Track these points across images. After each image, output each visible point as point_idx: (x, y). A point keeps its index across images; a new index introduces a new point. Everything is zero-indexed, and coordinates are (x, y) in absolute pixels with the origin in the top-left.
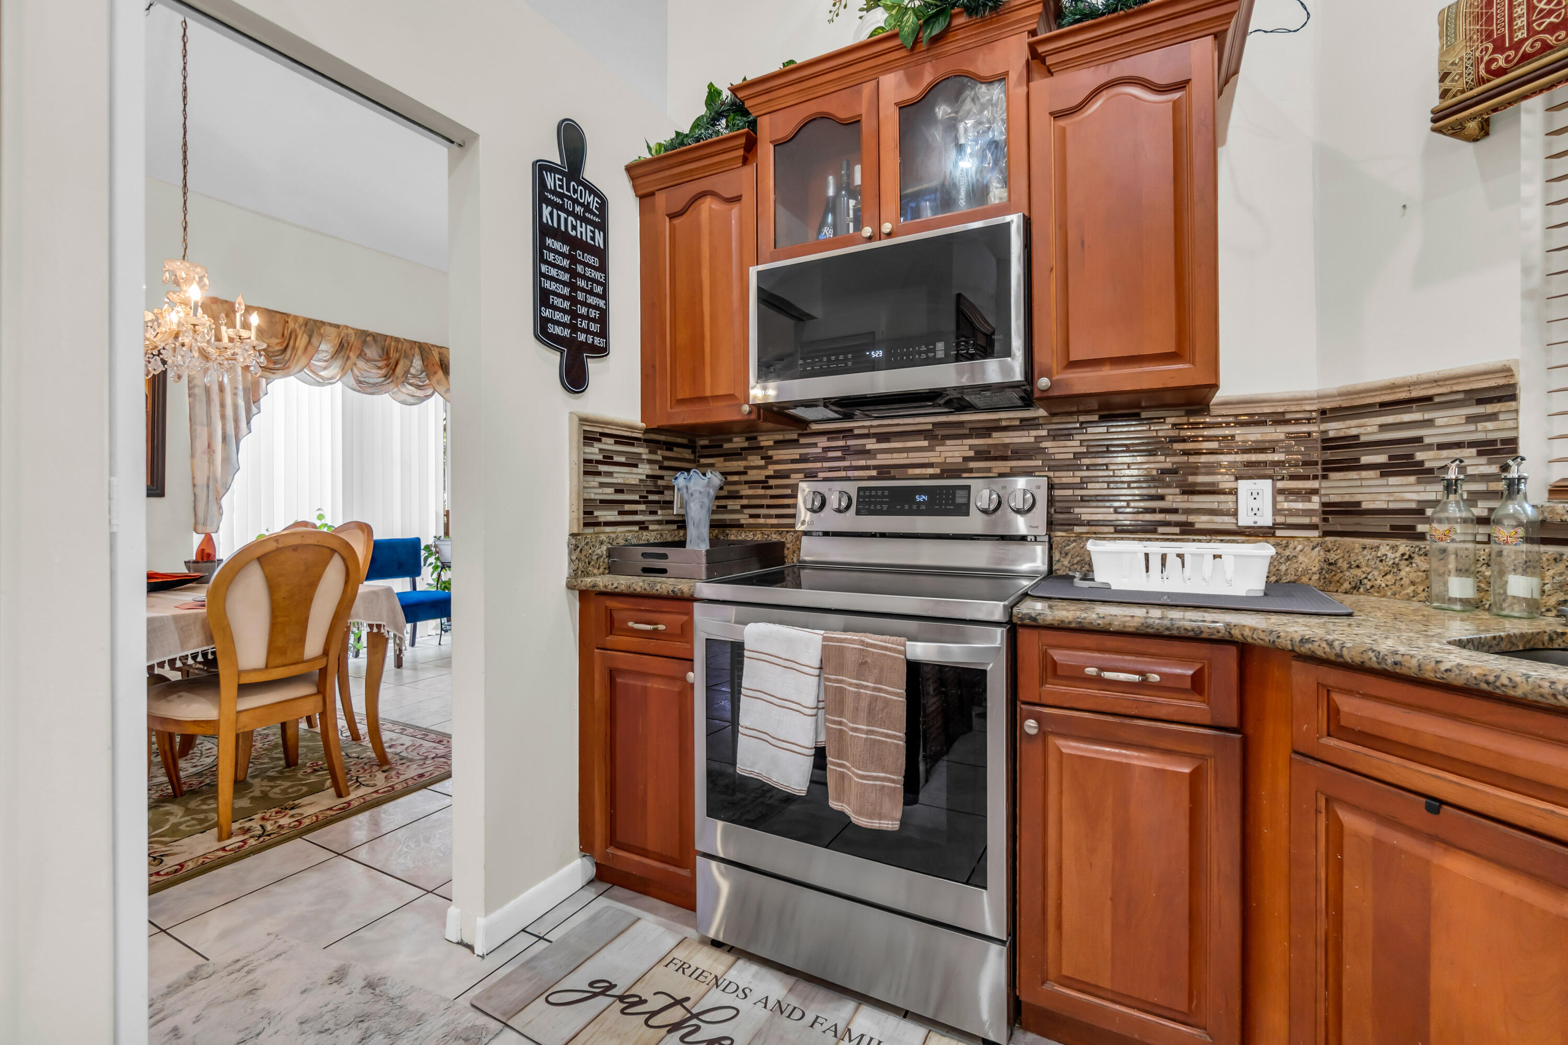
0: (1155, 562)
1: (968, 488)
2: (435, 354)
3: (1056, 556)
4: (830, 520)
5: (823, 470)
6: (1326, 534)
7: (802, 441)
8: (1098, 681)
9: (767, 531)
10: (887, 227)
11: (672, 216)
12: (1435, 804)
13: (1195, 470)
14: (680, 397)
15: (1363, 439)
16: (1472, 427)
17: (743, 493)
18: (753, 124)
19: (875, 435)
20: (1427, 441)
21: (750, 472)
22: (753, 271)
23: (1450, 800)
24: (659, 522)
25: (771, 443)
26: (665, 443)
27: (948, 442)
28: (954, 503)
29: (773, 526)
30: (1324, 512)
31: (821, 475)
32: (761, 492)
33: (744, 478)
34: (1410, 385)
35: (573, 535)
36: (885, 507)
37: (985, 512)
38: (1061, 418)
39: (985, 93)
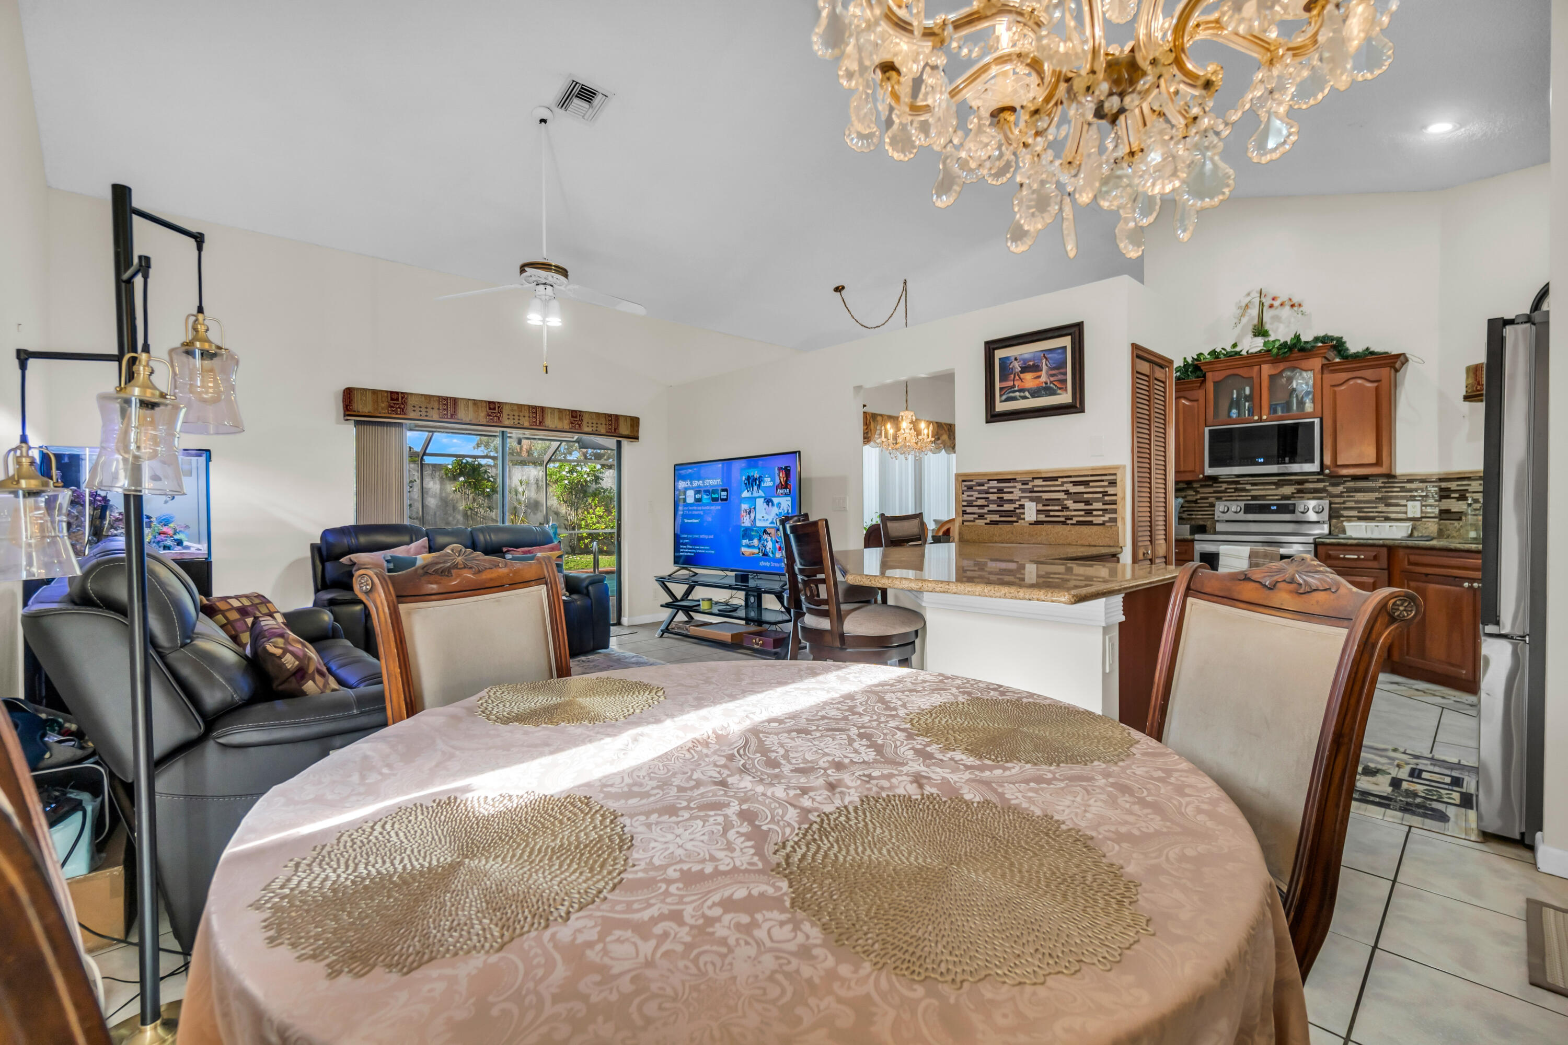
0: (1369, 528)
1: (1294, 504)
3: (1333, 528)
4: (1230, 516)
5: (1225, 496)
6: (1441, 520)
7: (1217, 486)
8: (1344, 559)
9: (1202, 520)
10: (1264, 418)
12: (1427, 575)
13: (1391, 498)
15: (1453, 489)
18: (1204, 376)
19: (1250, 484)
22: (1207, 430)
23: (1430, 573)
27: (1285, 487)
28: (1288, 510)
30: (1440, 513)
31: (1225, 499)
34: (1465, 473)
36: (1258, 511)
37: (1303, 513)
38: (1334, 480)
39: (1305, 374)
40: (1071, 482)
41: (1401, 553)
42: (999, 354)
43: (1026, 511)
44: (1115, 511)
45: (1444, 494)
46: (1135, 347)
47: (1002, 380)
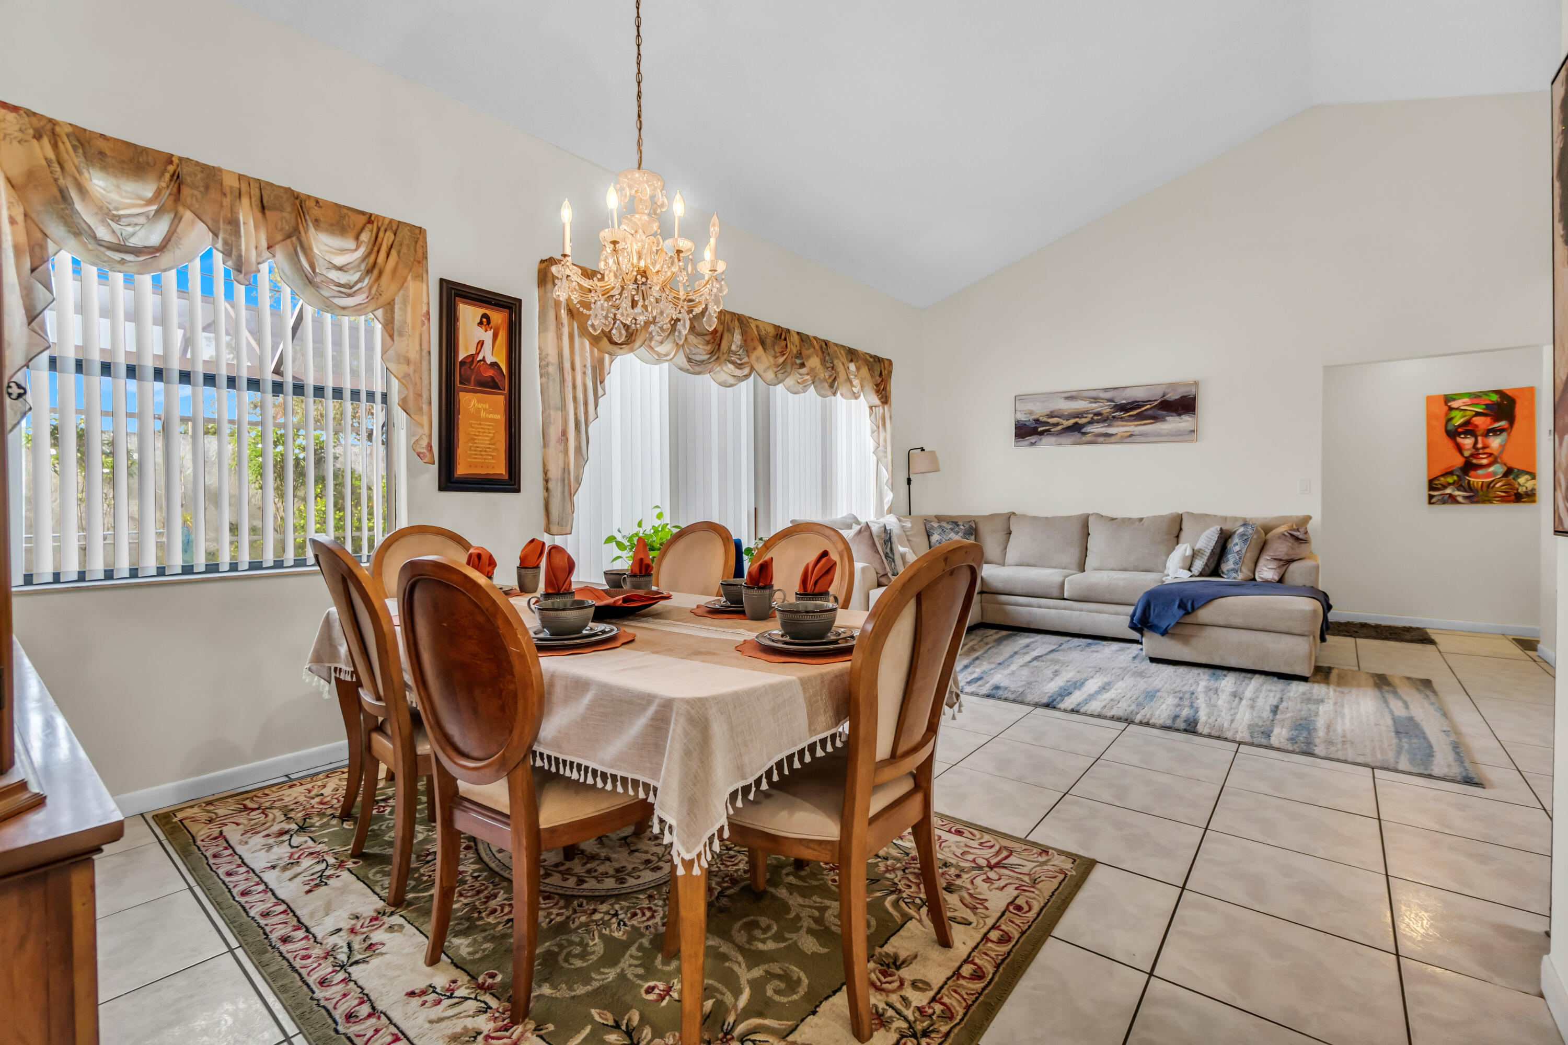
2: (753, 326)
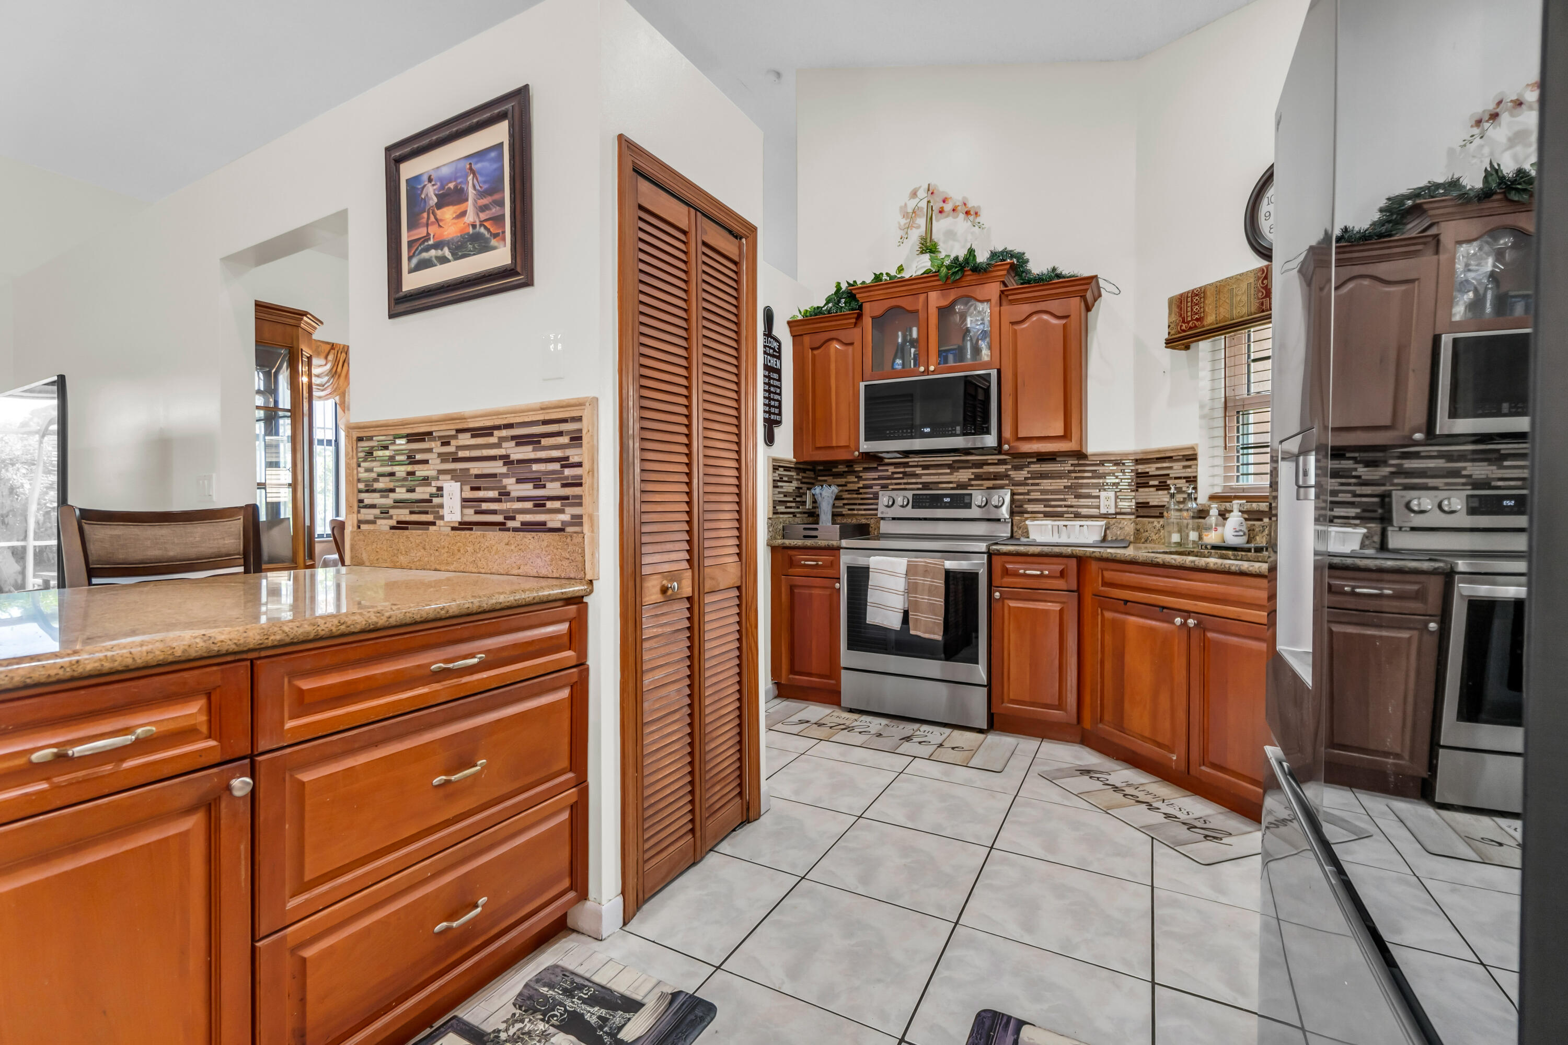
0: (1056, 529)
1: (971, 495)
3: (1015, 529)
4: (897, 511)
5: (892, 484)
6: (1138, 517)
7: (879, 468)
8: (1025, 575)
9: (859, 518)
10: (932, 368)
11: (813, 349)
12: (1126, 602)
13: (1082, 486)
14: (818, 445)
15: (1150, 474)
16: (1184, 471)
17: (844, 497)
18: (860, 307)
19: (921, 466)
20: (1171, 476)
21: (849, 485)
22: (862, 385)
23: (1130, 599)
24: (800, 513)
25: (861, 469)
26: (803, 469)
27: (961, 471)
28: (964, 502)
29: (862, 515)
30: (1137, 507)
31: (891, 487)
32: (855, 496)
33: (845, 488)
34: (1165, 451)
35: (769, 518)
36: (927, 504)
37: (979, 507)
38: (1017, 462)
39: (980, 306)
40: (513, 438)
41: (1094, 566)
42: (408, 170)
43: (446, 500)
44: (578, 501)
45: (1141, 481)
46: (626, 145)
47: (412, 226)
